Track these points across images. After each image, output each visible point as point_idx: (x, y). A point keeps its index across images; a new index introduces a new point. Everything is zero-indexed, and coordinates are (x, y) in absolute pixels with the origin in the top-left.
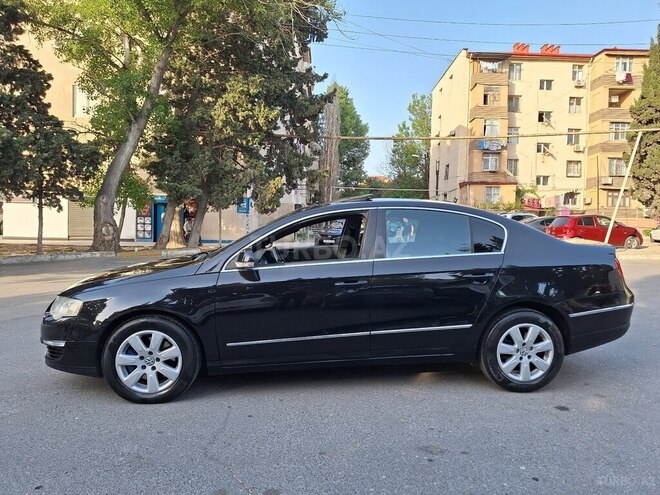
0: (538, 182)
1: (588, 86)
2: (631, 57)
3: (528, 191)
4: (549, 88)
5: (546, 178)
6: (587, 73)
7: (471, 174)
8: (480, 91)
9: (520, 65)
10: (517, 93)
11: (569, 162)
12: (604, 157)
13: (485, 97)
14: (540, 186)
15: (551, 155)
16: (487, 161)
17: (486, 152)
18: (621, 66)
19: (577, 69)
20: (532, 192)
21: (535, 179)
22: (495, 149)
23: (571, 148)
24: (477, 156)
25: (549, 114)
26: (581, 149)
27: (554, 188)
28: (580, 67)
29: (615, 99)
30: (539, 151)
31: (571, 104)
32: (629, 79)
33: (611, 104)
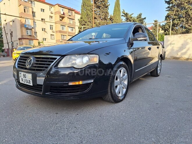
0: (44, 40)
1: (54, 13)
2: (64, 8)
3: (41, 42)
4: (43, 11)
5: (45, 39)
6: (53, 9)
7: (22, 36)
8: (22, 7)
9: (34, 2)
10: (34, 11)
11: (51, 35)
12: (60, 34)
13: (25, 10)
14: (44, 41)
15: (46, 32)
16: (27, 32)
17: (27, 29)
18: (62, 10)
19: (50, 8)
20: (42, 43)
21: (42, 39)
22: (30, 28)
23: (51, 31)
24: (24, 30)
25: (44, 19)
26: (54, 31)
27: (48, 42)
28: (51, 7)
29: (61, 19)
30: (43, 30)
31: (50, 18)
32: (64, 14)
33: (60, 20)
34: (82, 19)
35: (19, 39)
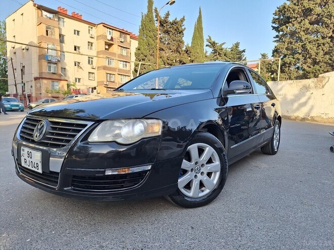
0: (76, 81)
1: (96, 38)
2: (113, 29)
3: (72, 85)
4: (78, 34)
5: (79, 79)
6: (94, 31)
7: (41, 73)
8: (43, 27)
9: (63, 19)
10: (63, 33)
11: (89, 73)
12: (103, 72)
13: (47, 31)
14: (77, 83)
15: (81, 68)
16: (50, 67)
17: (50, 62)
18: (109, 33)
19: (90, 29)
20: (74, 85)
21: (74, 79)
22: (54, 61)
23: (90, 66)
24: (45, 63)
25: (79, 48)
26: (94, 67)
27: (83, 85)
28: (92, 28)
29: (107, 47)
30: (75, 65)
31: (89, 45)
32: (112, 39)
33: (106, 49)
34: (139, 52)
35: (36, 79)
